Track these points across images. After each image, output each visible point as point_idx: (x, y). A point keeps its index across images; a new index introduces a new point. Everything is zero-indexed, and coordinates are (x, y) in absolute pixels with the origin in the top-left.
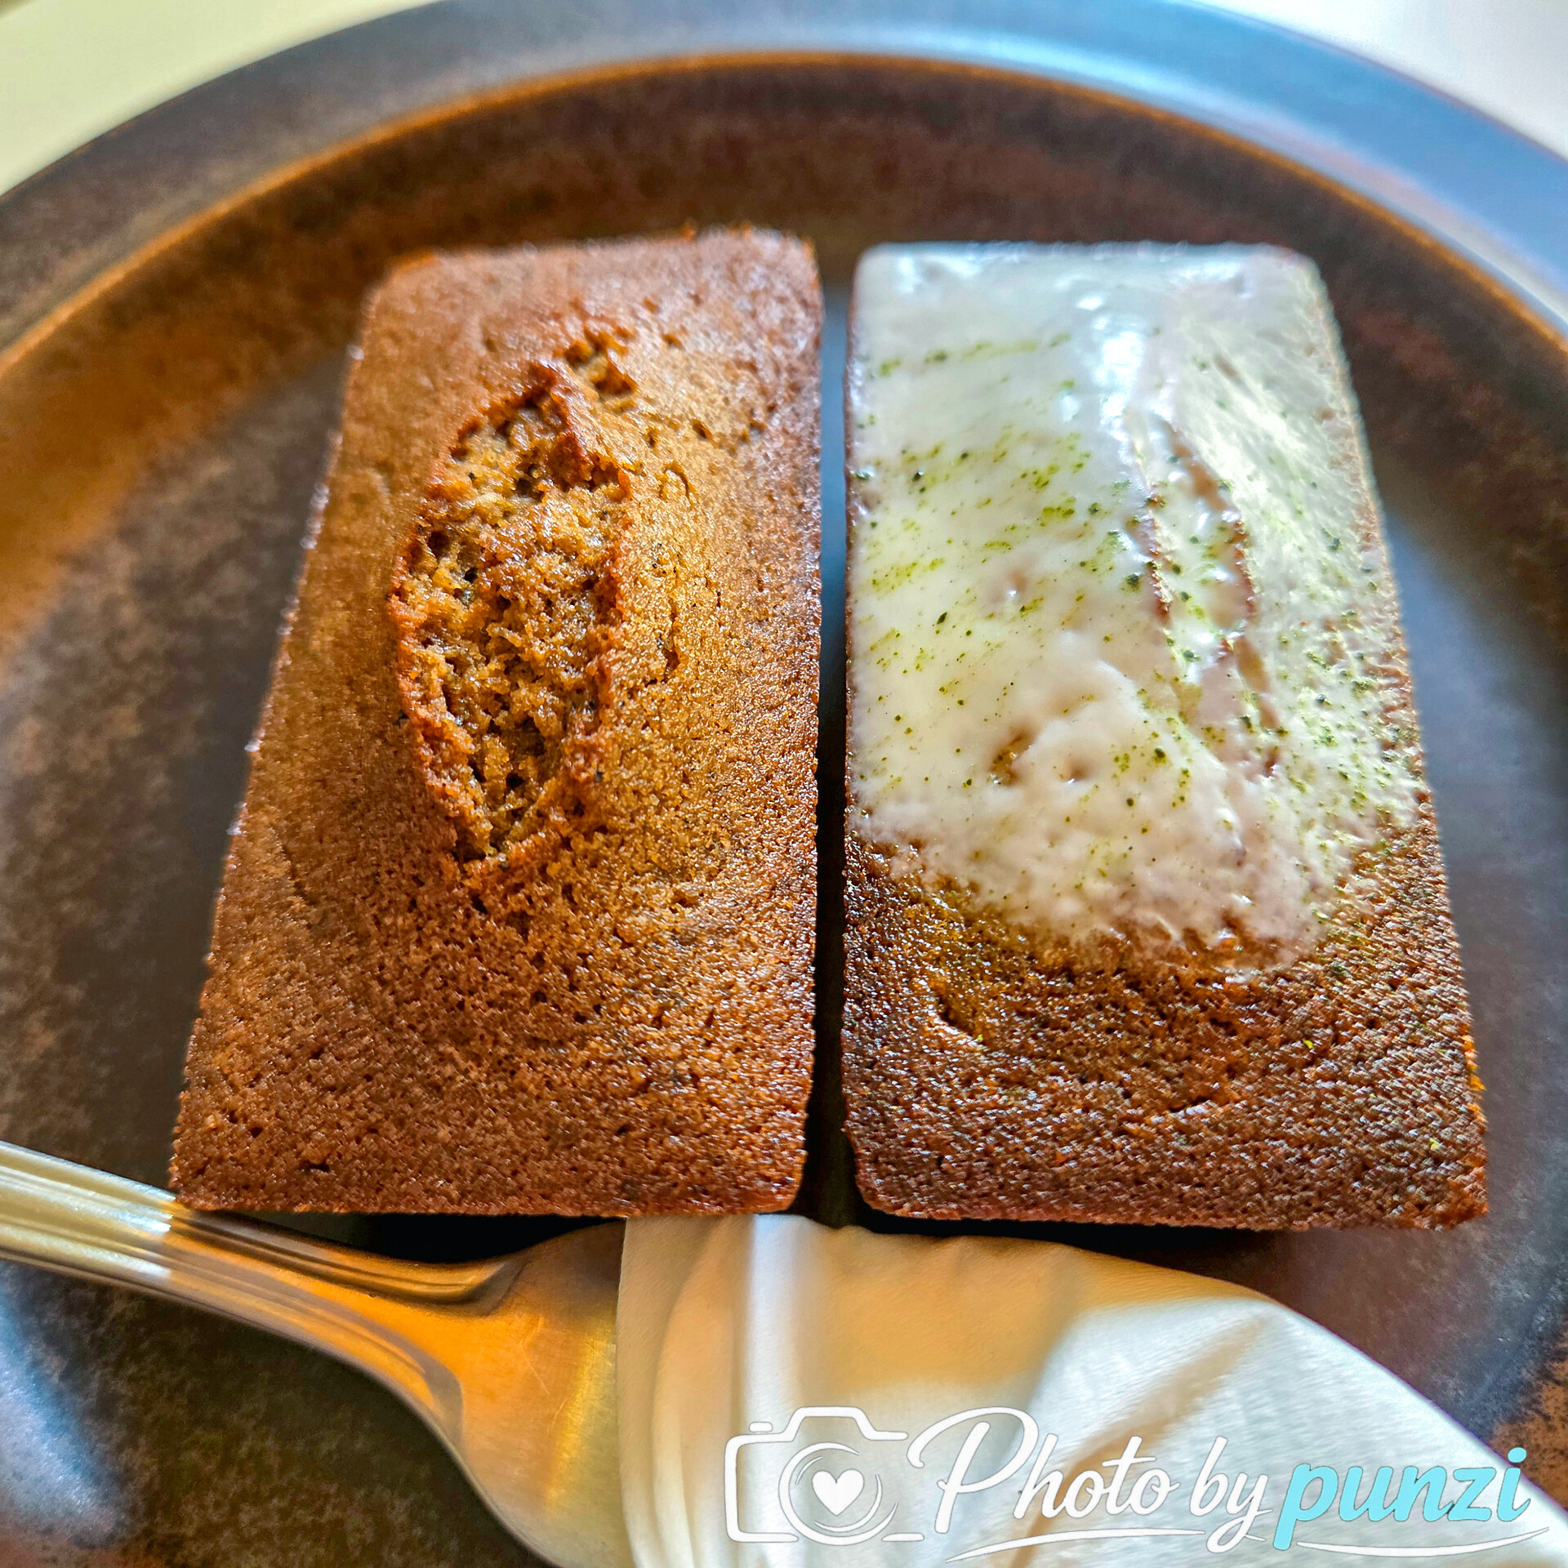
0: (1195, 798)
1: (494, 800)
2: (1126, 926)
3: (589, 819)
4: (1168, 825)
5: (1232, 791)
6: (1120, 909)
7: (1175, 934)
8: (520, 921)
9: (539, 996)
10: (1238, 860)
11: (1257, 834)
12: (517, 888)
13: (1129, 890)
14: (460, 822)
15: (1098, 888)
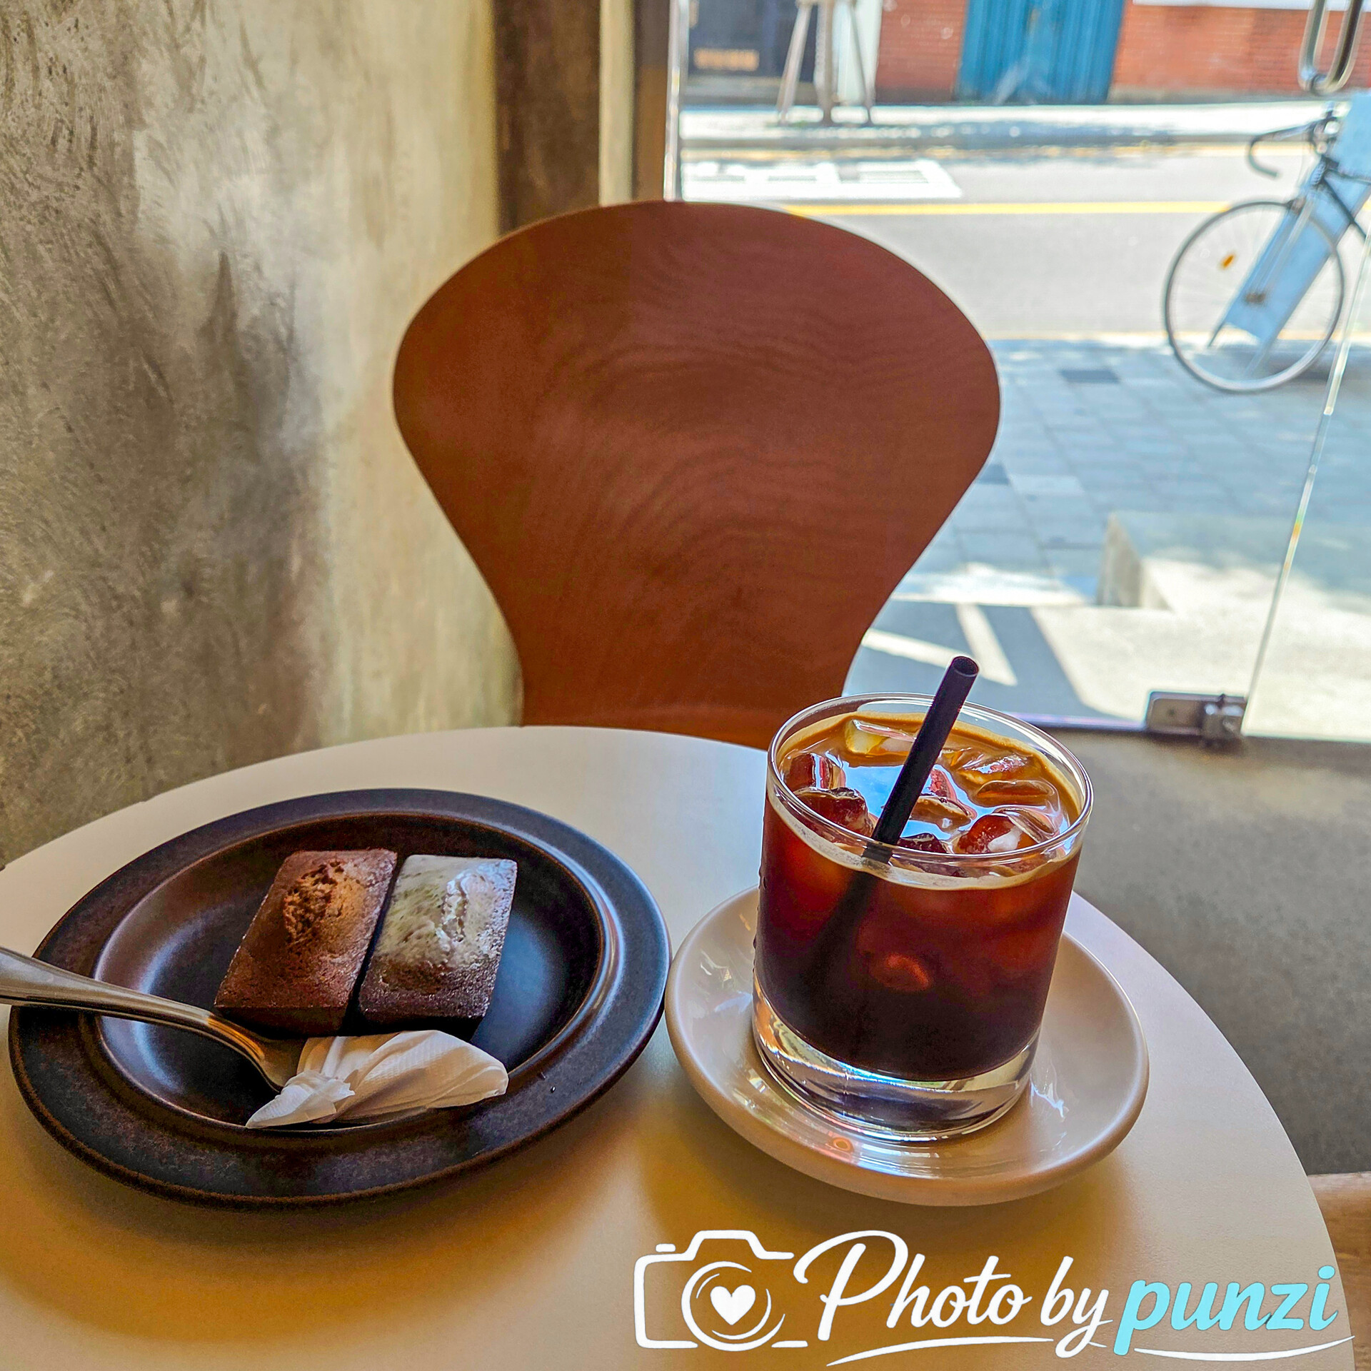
0: (440, 942)
1: (298, 933)
2: (422, 964)
3: (316, 937)
4: (434, 946)
5: (450, 943)
6: (422, 961)
7: (431, 965)
8: (299, 954)
9: (299, 968)
10: (447, 954)
11: (453, 950)
12: (299, 948)
13: (424, 957)
14: (290, 934)
15: (418, 956)
